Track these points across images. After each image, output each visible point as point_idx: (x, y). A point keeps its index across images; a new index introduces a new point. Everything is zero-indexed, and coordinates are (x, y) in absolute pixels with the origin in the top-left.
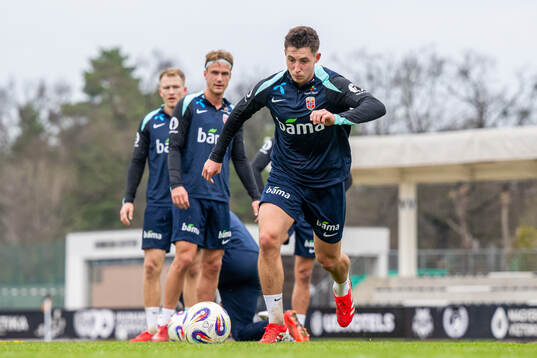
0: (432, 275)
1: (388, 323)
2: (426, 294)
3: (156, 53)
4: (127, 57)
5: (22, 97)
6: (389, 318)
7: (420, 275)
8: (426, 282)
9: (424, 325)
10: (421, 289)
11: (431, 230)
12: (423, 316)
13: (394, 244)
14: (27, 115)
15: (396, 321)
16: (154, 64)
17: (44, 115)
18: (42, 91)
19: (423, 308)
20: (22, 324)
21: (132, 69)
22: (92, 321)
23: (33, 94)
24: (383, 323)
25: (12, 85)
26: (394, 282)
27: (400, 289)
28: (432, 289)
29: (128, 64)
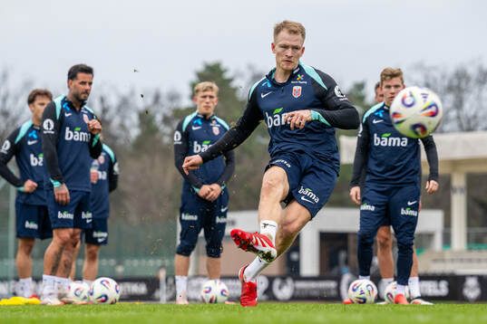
0: (480, 249)
1: (443, 289)
2: (475, 264)
3: (250, 67)
4: (226, 71)
5: (141, 104)
6: (443, 284)
7: (470, 249)
8: (475, 255)
9: (472, 290)
10: (470, 260)
11: (479, 211)
12: (472, 282)
13: (447, 223)
14: (145, 118)
15: (449, 287)
16: (248, 76)
17: (159, 118)
18: (157, 98)
19: (472, 276)
20: (141, 289)
21: (230, 80)
22: (199, 287)
23: (149, 101)
24: (439, 288)
25: (132, 93)
26: (448, 255)
27: (452, 260)
28: (479, 261)
29: (228, 75)
